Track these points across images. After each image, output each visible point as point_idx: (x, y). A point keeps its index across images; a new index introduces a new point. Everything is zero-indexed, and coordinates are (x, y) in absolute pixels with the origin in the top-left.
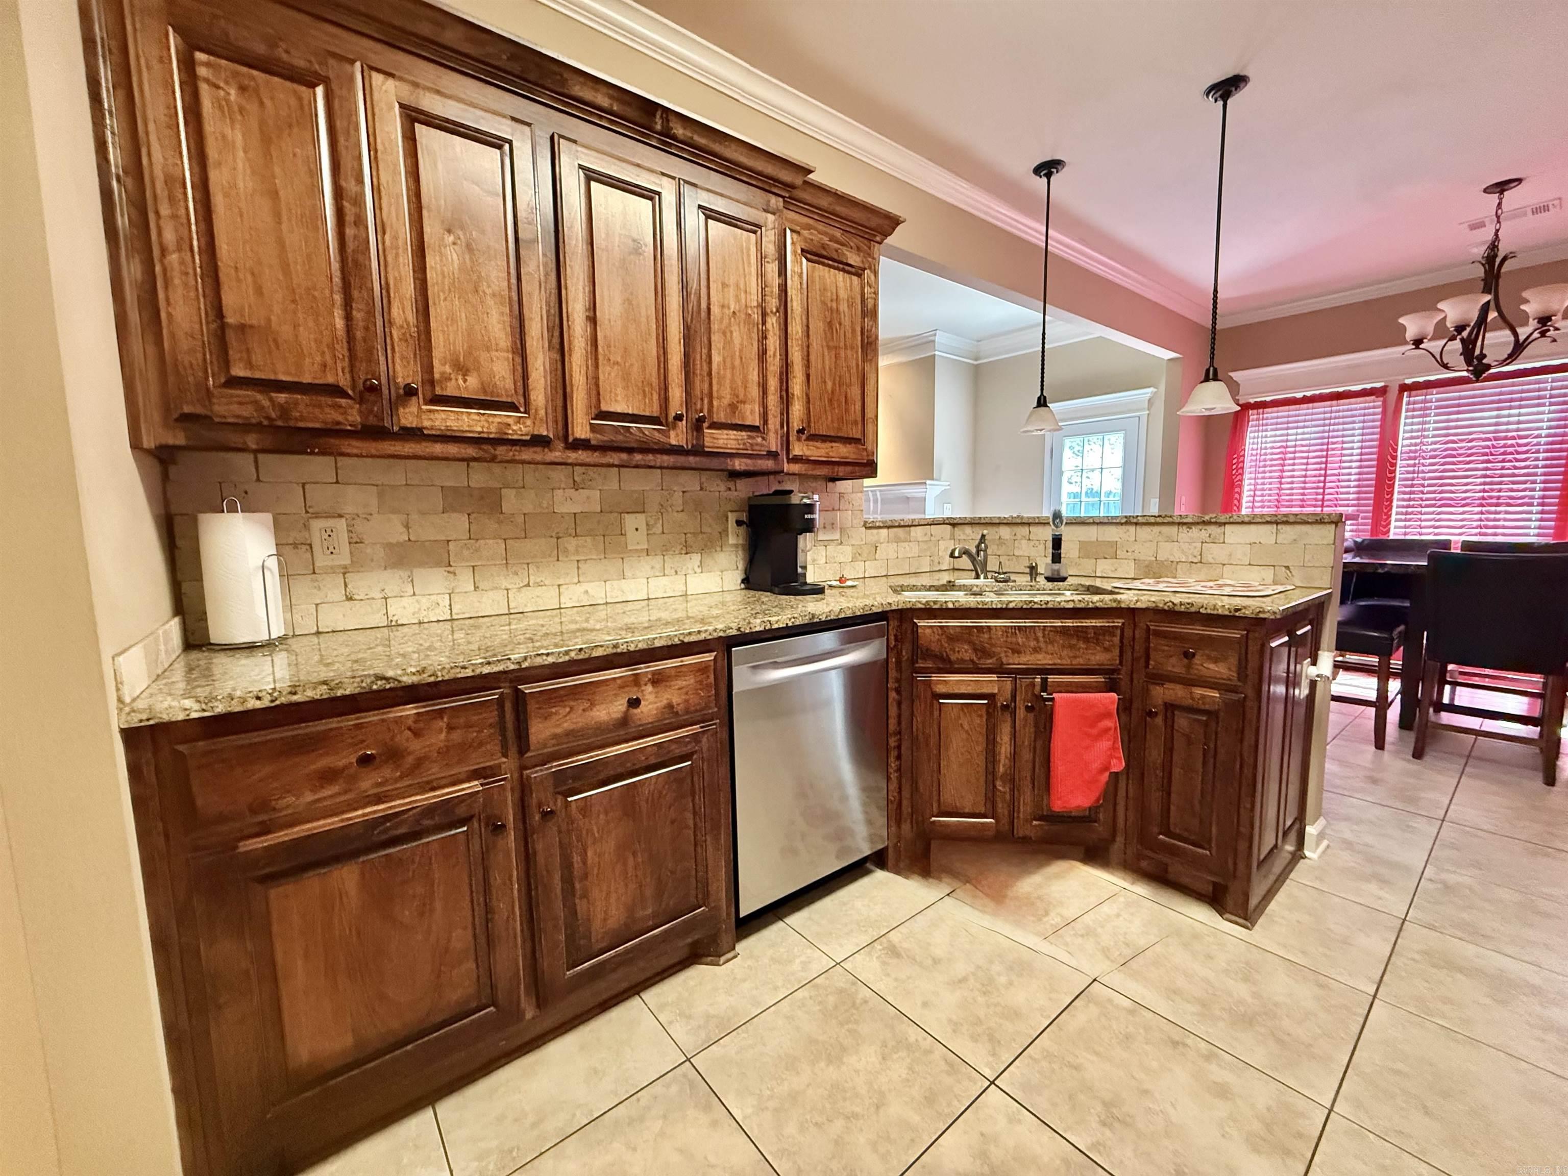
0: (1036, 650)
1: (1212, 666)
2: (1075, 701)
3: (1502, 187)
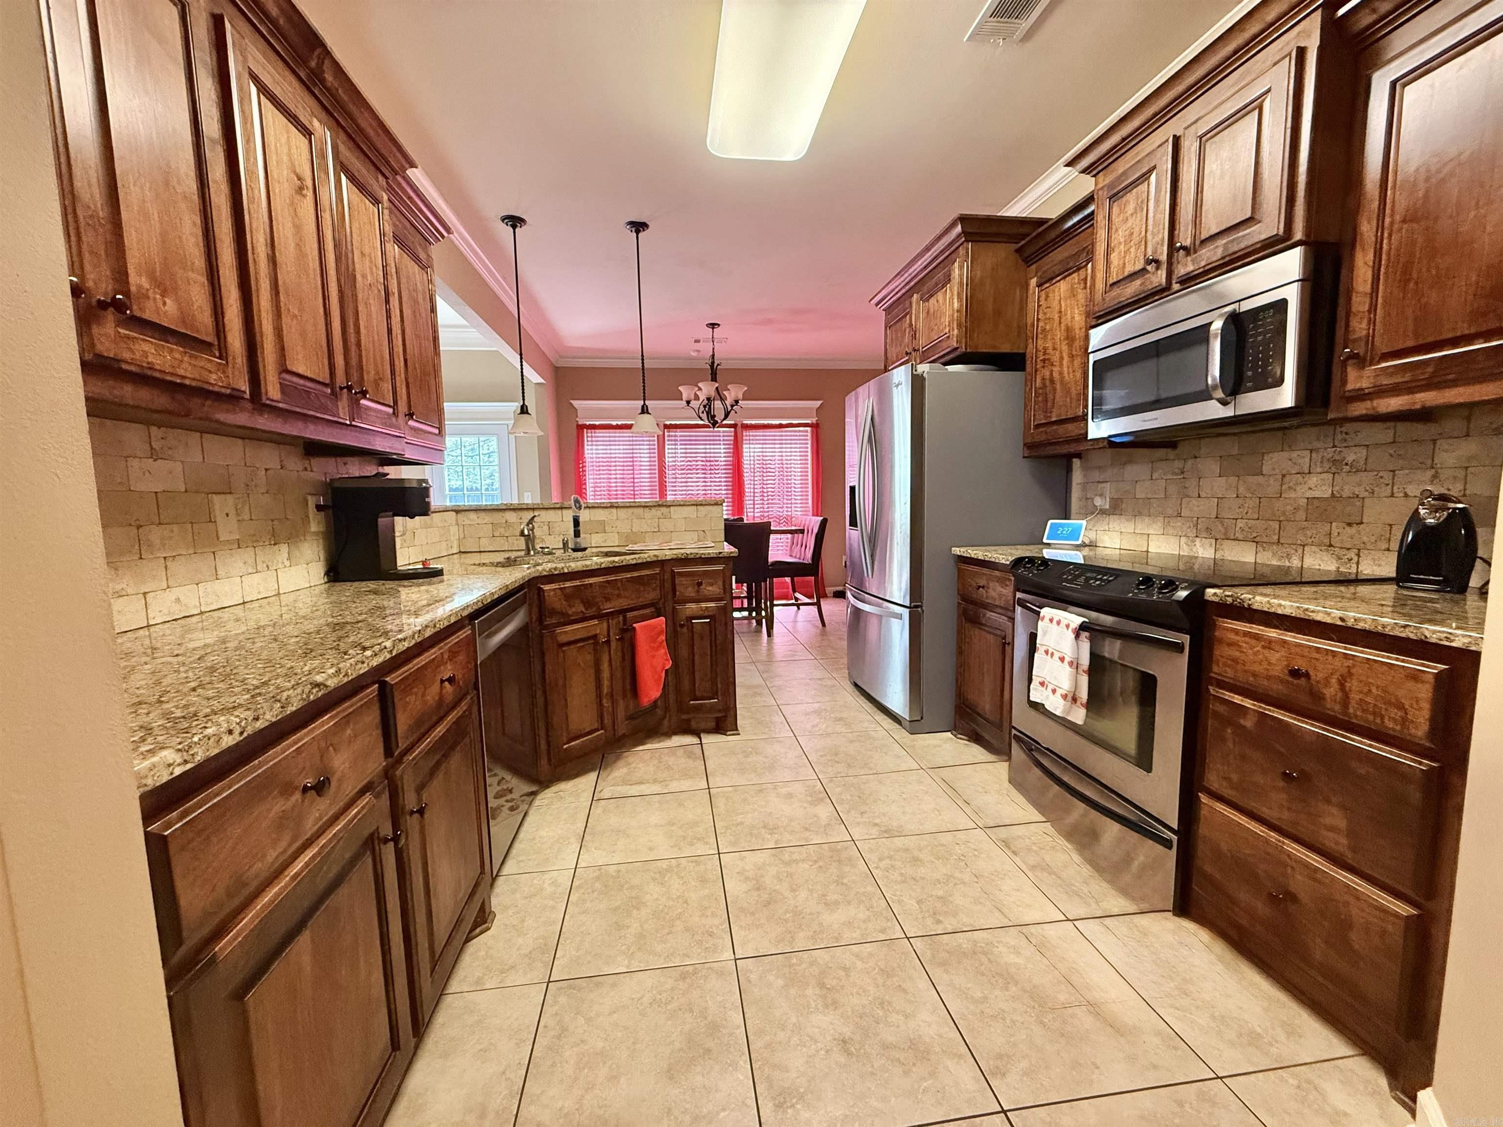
0: (619, 596)
1: (710, 588)
2: (645, 626)
3: (713, 326)
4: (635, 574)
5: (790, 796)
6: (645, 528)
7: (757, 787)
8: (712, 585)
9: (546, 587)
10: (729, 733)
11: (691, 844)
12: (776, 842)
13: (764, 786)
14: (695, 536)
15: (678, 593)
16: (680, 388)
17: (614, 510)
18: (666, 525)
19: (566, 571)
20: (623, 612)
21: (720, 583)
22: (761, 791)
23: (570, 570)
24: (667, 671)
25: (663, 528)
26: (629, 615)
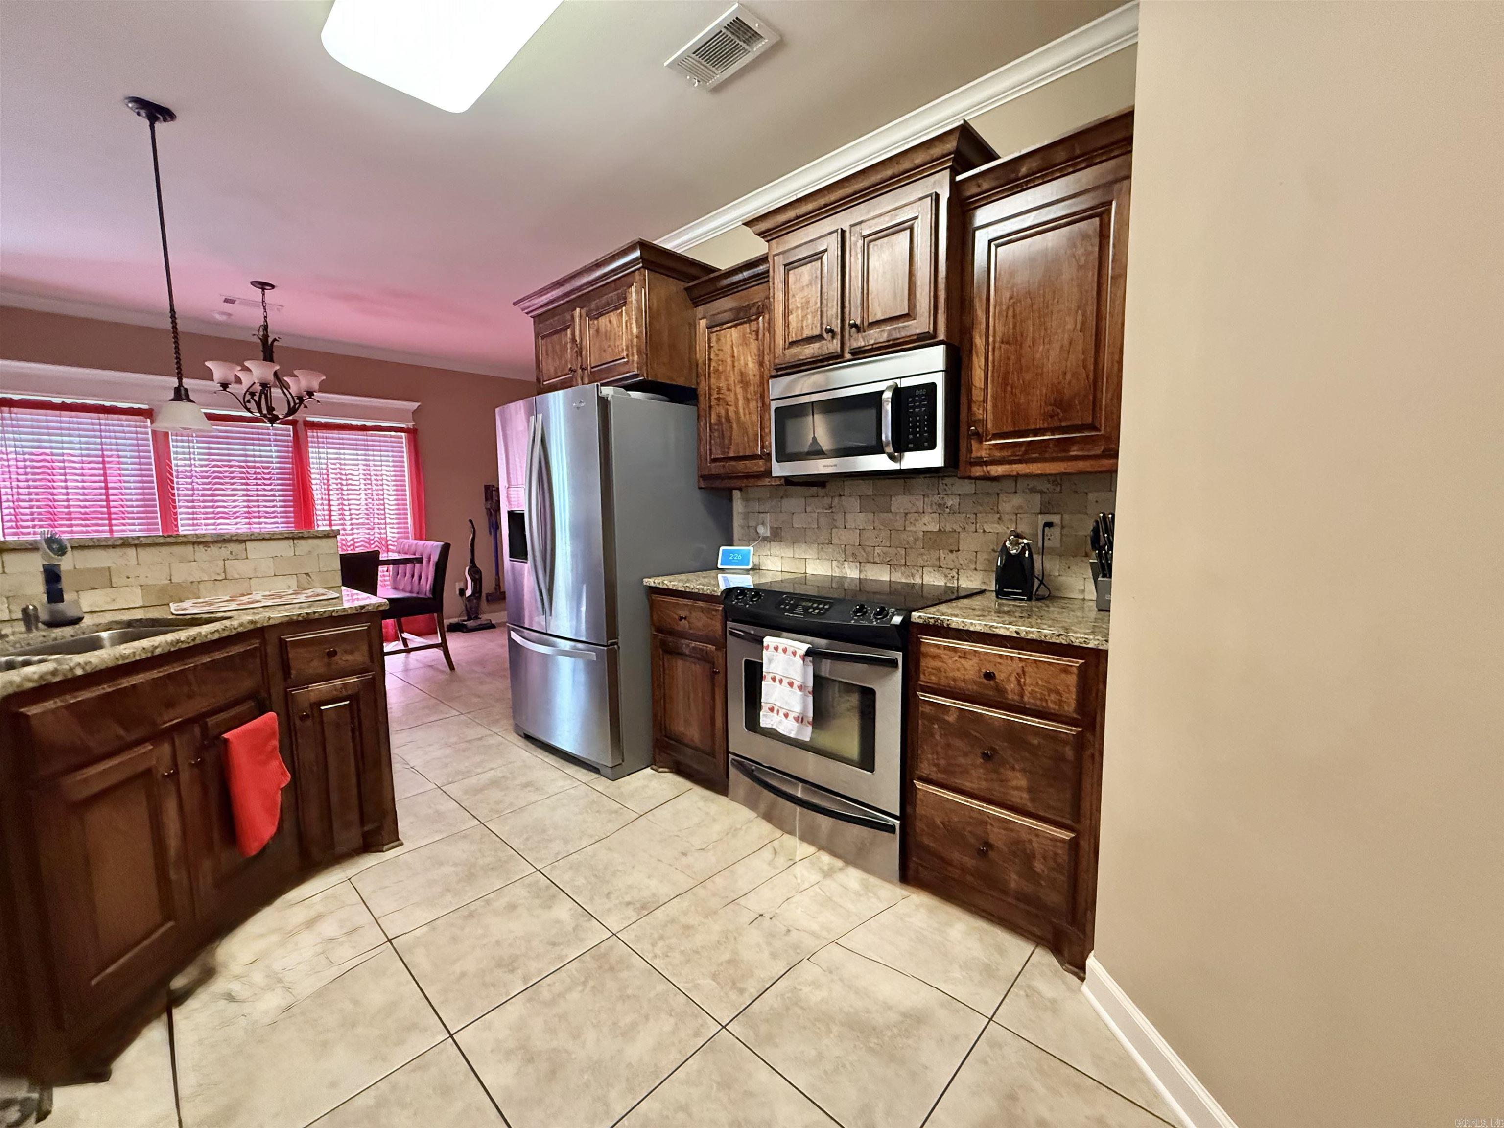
0: (190, 696)
1: (349, 657)
2: (245, 733)
3: (263, 286)
4: (218, 655)
5: (512, 907)
6: (197, 576)
7: (465, 912)
8: (351, 652)
9: (33, 711)
10: (386, 847)
11: (400, 1042)
12: (525, 979)
13: (472, 907)
14: (293, 582)
15: (293, 672)
16: (207, 364)
17: (131, 552)
18: (238, 568)
19: (79, 672)
20: (200, 719)
21: (365, 648)
22: (471, 915)
23: (89, 669)
24: (282, 789)
25: (232, 573)
26: (211, 721)
